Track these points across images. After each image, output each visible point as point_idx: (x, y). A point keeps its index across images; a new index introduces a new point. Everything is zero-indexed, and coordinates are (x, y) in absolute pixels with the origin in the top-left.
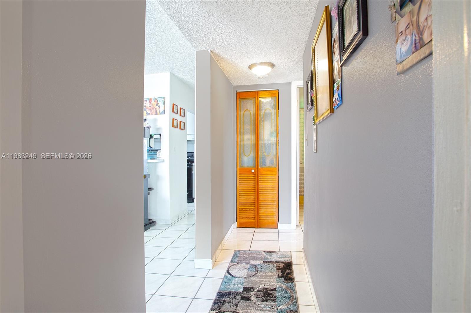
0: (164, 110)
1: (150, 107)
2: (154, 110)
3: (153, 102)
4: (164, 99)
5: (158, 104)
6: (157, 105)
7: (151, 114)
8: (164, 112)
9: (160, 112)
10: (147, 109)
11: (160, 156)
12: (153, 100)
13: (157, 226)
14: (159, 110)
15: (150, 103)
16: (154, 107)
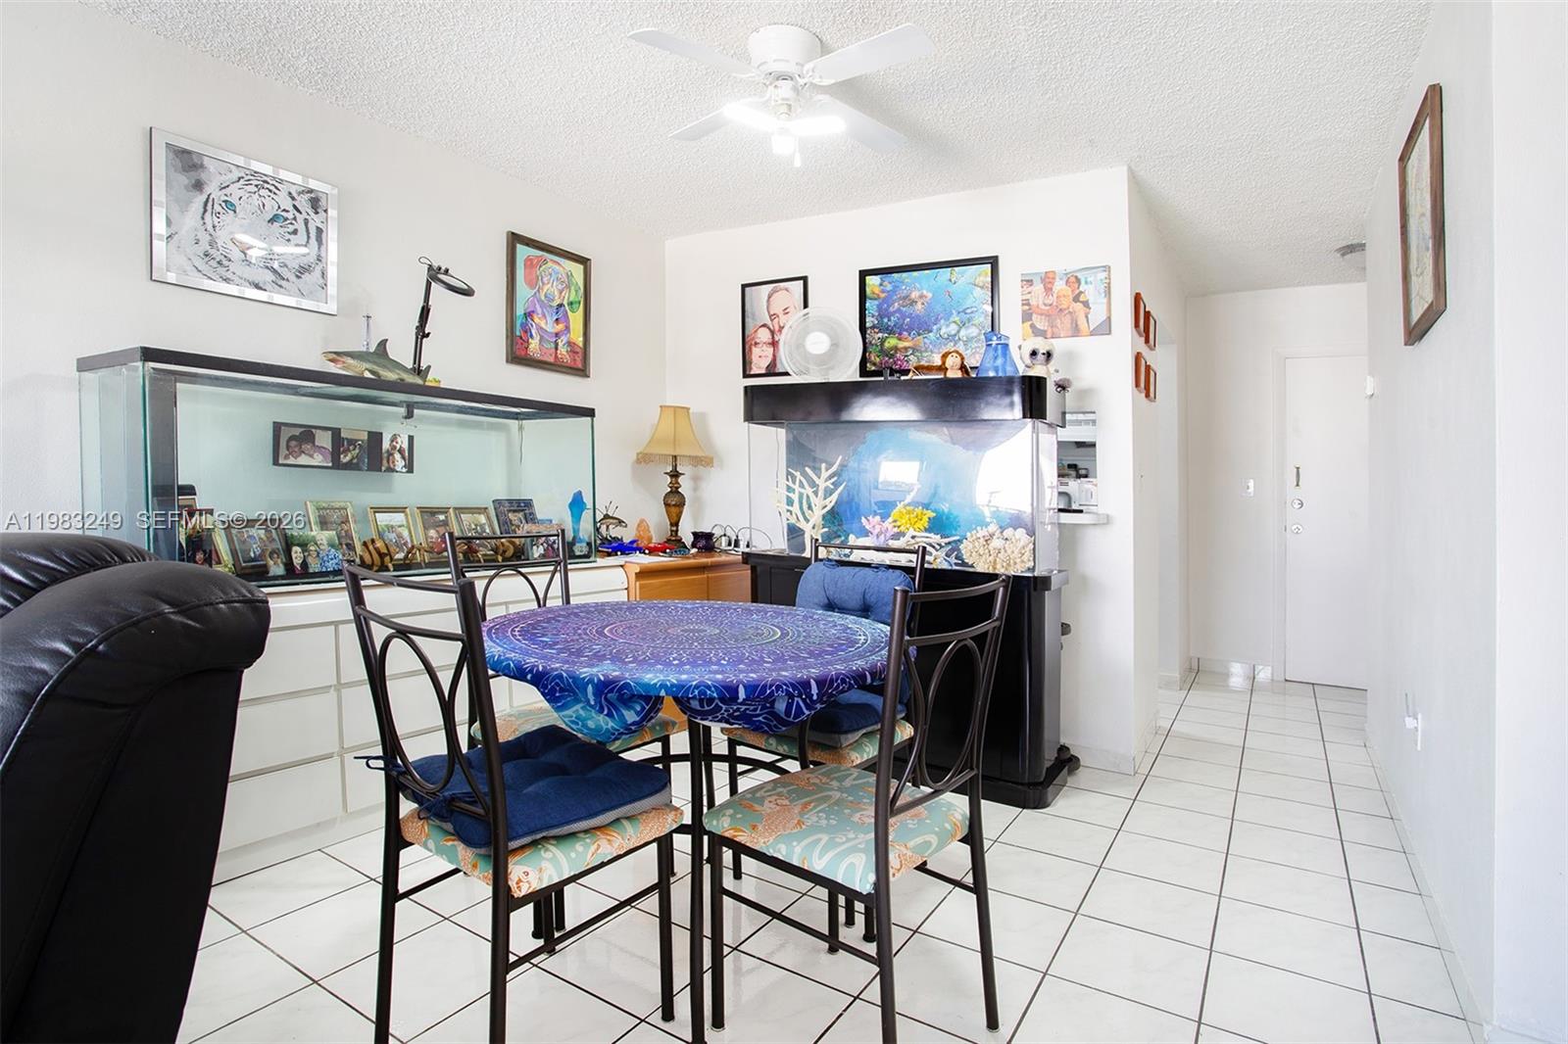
0: (1109, 318)
1: (1048, 308)
2: (1067, 320)
3: (1059, 286)
4: (1105, 274)
5: (1081, 292)
6: (1076, 299)
7: (1053, 333)
8: (1105, 328)
9: (1091, 329)
10: (1034, 316)
11: (1093, 502)
12: (1057, 279)
13: (1082, 776)
14: (1087, 317)
15: (1048, 290)
16: (1065, 307)
